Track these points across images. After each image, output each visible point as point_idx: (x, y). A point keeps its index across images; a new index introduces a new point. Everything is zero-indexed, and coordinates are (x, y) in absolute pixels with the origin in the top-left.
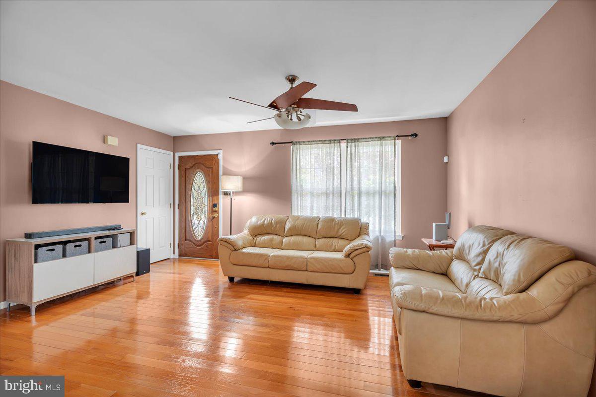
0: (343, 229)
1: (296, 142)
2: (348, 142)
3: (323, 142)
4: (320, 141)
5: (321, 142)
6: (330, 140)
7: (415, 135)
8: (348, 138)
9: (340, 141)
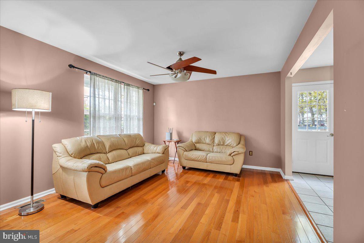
0: (138, 140)
1: (94, 73)
2: (124, 85)
3: (112, 80)
4: (110, 78)
5: (110, 80)
6: (116, 80)
7: (148, 90)
8: (126, 82)
9: (121, 82)
